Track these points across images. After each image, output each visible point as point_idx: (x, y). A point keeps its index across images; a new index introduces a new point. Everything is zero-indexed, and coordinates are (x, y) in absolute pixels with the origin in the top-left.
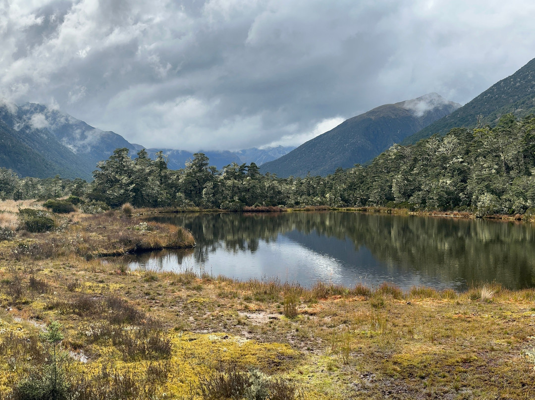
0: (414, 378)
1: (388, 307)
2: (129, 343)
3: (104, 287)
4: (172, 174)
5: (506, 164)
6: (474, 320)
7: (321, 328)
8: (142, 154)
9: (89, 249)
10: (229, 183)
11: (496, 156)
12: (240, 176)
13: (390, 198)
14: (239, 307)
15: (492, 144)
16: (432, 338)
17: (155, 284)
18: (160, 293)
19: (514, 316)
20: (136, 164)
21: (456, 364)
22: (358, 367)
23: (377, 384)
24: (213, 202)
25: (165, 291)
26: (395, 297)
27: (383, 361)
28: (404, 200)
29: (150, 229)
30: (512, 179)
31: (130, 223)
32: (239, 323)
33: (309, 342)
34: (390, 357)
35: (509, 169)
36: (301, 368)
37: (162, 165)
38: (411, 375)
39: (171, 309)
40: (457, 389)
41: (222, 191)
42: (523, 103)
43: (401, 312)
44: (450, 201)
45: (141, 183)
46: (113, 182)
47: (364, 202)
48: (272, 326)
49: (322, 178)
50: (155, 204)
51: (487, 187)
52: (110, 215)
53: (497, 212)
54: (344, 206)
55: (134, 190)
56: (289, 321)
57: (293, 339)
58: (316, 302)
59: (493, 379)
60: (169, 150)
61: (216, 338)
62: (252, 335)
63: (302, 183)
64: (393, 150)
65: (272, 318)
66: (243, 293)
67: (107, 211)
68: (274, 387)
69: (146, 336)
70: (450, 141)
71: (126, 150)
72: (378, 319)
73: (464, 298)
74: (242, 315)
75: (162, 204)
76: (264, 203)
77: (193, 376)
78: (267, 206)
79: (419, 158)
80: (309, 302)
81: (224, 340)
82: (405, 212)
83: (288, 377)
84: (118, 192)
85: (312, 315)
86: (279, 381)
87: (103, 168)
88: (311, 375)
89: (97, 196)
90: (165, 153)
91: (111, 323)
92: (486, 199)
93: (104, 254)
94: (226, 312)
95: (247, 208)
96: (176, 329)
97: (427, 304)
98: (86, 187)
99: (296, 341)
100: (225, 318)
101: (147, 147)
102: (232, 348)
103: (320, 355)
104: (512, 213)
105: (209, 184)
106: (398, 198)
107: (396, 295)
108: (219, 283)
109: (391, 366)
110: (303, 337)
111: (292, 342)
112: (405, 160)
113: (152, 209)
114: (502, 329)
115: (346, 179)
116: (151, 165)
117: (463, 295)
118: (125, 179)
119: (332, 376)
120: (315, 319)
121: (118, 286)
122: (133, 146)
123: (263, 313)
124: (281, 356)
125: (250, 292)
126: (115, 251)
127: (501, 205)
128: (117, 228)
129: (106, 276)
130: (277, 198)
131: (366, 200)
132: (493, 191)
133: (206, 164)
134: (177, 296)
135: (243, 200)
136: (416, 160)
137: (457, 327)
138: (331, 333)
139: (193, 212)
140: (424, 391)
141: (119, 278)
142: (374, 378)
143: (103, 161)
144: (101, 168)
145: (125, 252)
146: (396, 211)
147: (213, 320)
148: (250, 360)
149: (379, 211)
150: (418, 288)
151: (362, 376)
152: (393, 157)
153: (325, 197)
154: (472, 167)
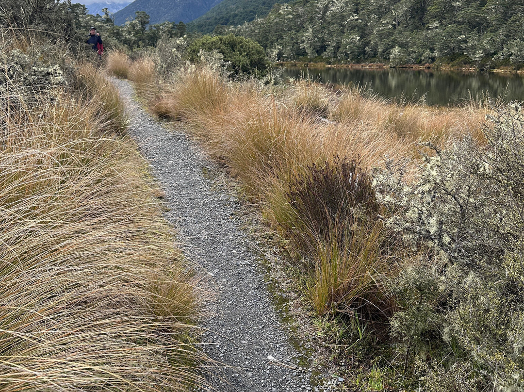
28: (318, 55)
53: (407, 62)
82: (323, 66)
92: (396, 51)
104: (420, 63)
106: (312, 53)
132: (399, 44)
146: (313, 65)
149: (295, 65)
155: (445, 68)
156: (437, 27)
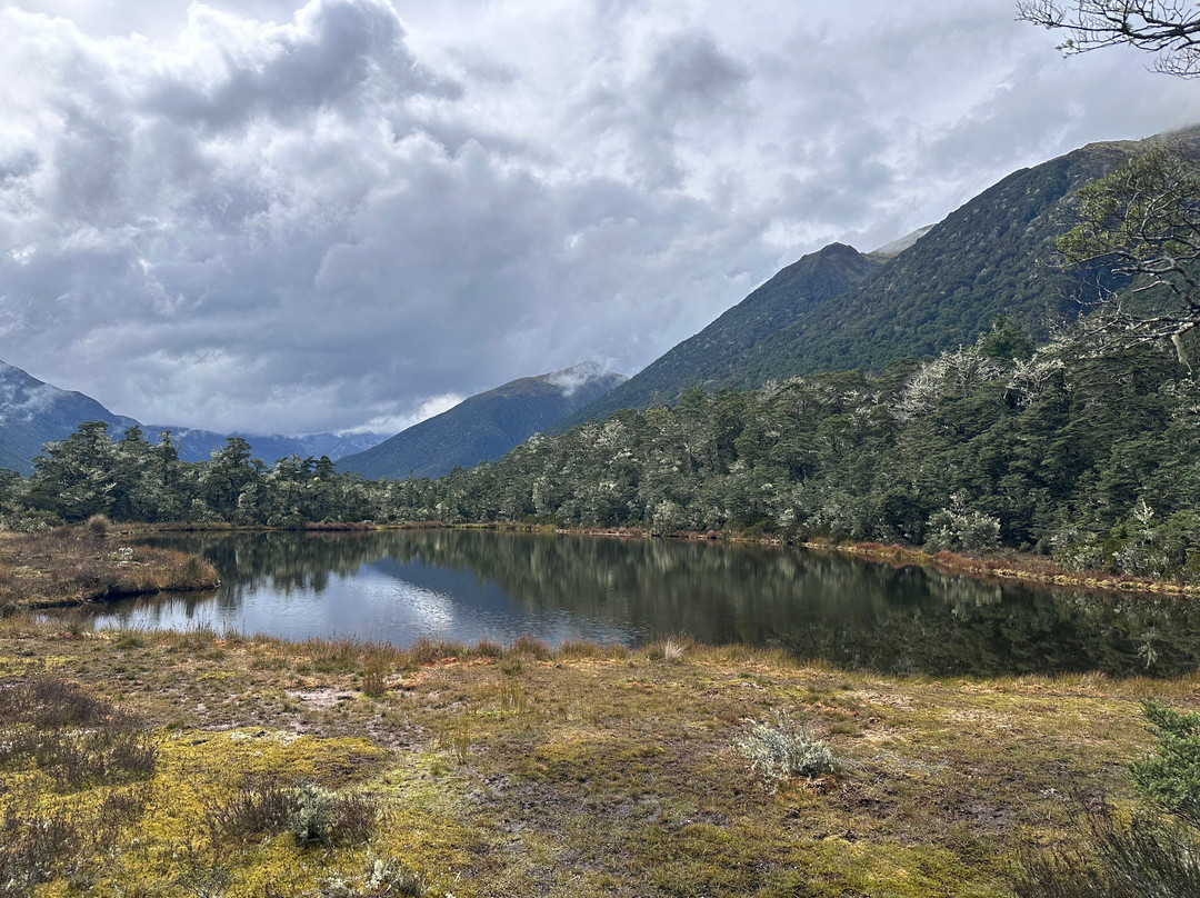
0: (569, 781)
1: (529, 674)
2: (71, 761)
3: (33, 664)
4: (184, 469)
5: (692, 458)
6: (656, 691)
7: (422, 710)
8: (134, 433)
9: (9, 596)
10: (285, 485)
11: (679, 448)
12: (303, 476)
13: (529, 510)
14: (288, 683)
15: (672, 430)
16: (595, 718)
17: (137, 653)
18: (146, 666)
19: (716, 684)
20: (121, 450)
21: (633, 759)
22: (481, 768)
23: (511, 792)
24: (255, 516)
25: (155, 663)
26: (538, 658)
27: (521, 756)
28: (549, 513)
29: (137, 559)
30: (702, 479)
31: (100, 548)
32: (287, 708)
33: (402, 733)
34: (531, 749)
35: (696, 465)
36: (388, 775)
37: (169, 454)
38: (564, 777)
39: (164, 694)
40: (635, 797)
41: (272, 497)
42: (715, 371)
43: (548, 679)
44: (615, 514)
45: (129, 481)
46: (74, 478)
47: (492, 515)
48: (343, 711)
49: (431, 480)
50: (153, 516)
51: (667, 492)
52: (62, 535)
53: (681, 528)
54: (463, 522)
55: (113, 493)
56: (371, 701)
57: (376, 730)
58: (416, 670)
59: (690, 782)
60: (183, 430)
61: (243, 736)
62: (308, 727)
63: (400, 488)
64: (534, 441)
65: (344, 698)
66: (297, 660)
67: (58, 528)
68: (340, 808)
69: (108, 743)
70: (613, 429)
71: (103, 425)
72: (513, 692)
73: (640, 658)
74: (292, 695)
75: (166, 517)
76: (339, 517)
77: (195, 803)
78: (345, 522)
79: (570, 452)
80: (404, 669)
81: (258, 739)
82: (551, 530)
83: (366, 790)
84: (81, 495)
85: (408, 689)
86: (350, 798)
87: (55, 453)
88: (404, 784)
89: (38, 502)
90: (176, 434)
91: (39, 728)
92: (666, 508)
93: (42, 604)
94: (264, 693)
95: (311, 524)
96: (171, 727)
97: (586, 667)
98: (18, 485)
99: (381, 732)
100: (261, 703)
101: (144, 423)
102: (270, 750)
103: (421, 751)
104: (704, 529)
105: (251, 487)
106: (542, 509)
107: (540, 654)
108: (256, 646)
109: (533, 764)
110: (393, 724)
111: (375, 734)
112: (551, 455)
113: (145, 525)
114: (699, 705)
115: (467, 482)
116: (148, 452)
117: (638, 653)
118: (97, 474)
119: (439, 784)
120: (414, 695)
121: (63, 660)
122: (117, 420)
123: (329, 691)
124: (356, 757)
125: (308, 658)
126: (64, 598)
127: (687, 518)
128: (75, 558)
129: (40, 644)
130: (361, 510)
131: (495, 513)
132: (674, 498)
133: (248, 455)
134: (177, 670)
135: (305, 512)
136: (566, 456)
137: (632, 701)
138: (439, 718)
139: (220, 530)
140: (586, 801)
141: (68, 646)
142: (507, 784)
143: (55, 441)
144: (50, 452)
145: (86, 599)
146: (538, 529)
147: (240, 706)
148: (302, 767)
149: (513, 529)
150: (573, 643)
151: (487, 781)
152: (534, 451)
153: (434, 509)
154: (644, 464)
155: (736, 539)
156: (739, 471)
